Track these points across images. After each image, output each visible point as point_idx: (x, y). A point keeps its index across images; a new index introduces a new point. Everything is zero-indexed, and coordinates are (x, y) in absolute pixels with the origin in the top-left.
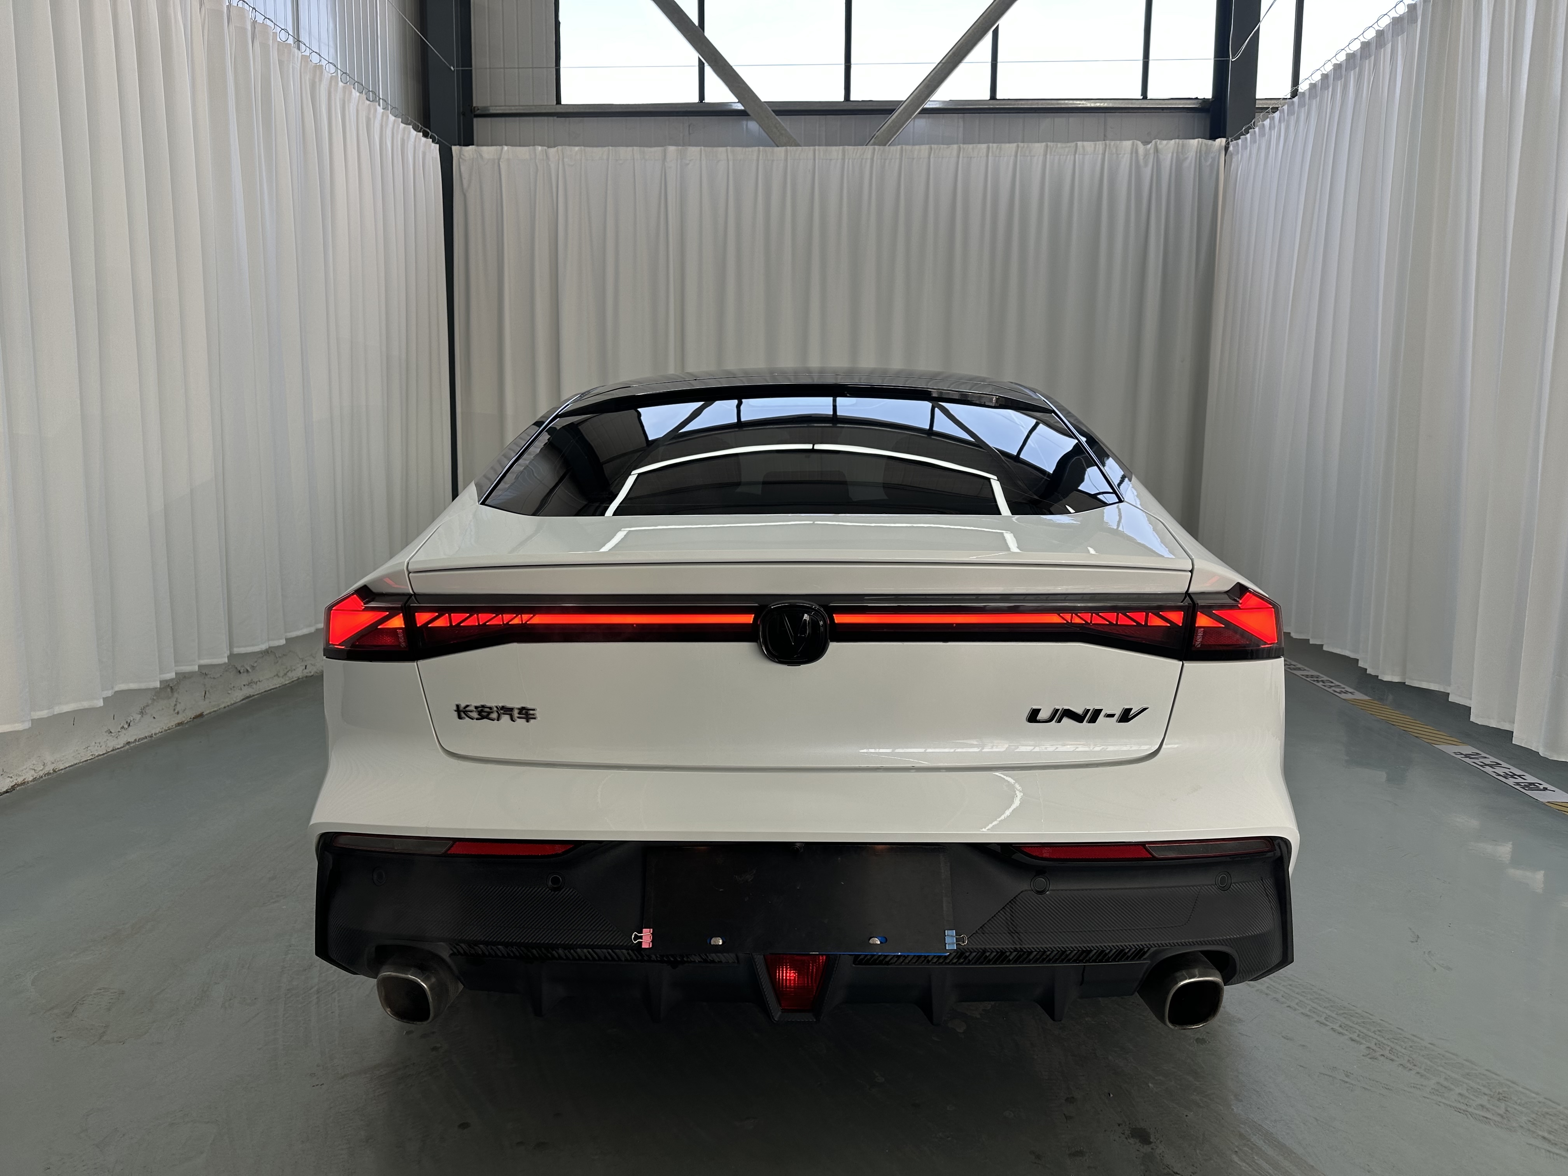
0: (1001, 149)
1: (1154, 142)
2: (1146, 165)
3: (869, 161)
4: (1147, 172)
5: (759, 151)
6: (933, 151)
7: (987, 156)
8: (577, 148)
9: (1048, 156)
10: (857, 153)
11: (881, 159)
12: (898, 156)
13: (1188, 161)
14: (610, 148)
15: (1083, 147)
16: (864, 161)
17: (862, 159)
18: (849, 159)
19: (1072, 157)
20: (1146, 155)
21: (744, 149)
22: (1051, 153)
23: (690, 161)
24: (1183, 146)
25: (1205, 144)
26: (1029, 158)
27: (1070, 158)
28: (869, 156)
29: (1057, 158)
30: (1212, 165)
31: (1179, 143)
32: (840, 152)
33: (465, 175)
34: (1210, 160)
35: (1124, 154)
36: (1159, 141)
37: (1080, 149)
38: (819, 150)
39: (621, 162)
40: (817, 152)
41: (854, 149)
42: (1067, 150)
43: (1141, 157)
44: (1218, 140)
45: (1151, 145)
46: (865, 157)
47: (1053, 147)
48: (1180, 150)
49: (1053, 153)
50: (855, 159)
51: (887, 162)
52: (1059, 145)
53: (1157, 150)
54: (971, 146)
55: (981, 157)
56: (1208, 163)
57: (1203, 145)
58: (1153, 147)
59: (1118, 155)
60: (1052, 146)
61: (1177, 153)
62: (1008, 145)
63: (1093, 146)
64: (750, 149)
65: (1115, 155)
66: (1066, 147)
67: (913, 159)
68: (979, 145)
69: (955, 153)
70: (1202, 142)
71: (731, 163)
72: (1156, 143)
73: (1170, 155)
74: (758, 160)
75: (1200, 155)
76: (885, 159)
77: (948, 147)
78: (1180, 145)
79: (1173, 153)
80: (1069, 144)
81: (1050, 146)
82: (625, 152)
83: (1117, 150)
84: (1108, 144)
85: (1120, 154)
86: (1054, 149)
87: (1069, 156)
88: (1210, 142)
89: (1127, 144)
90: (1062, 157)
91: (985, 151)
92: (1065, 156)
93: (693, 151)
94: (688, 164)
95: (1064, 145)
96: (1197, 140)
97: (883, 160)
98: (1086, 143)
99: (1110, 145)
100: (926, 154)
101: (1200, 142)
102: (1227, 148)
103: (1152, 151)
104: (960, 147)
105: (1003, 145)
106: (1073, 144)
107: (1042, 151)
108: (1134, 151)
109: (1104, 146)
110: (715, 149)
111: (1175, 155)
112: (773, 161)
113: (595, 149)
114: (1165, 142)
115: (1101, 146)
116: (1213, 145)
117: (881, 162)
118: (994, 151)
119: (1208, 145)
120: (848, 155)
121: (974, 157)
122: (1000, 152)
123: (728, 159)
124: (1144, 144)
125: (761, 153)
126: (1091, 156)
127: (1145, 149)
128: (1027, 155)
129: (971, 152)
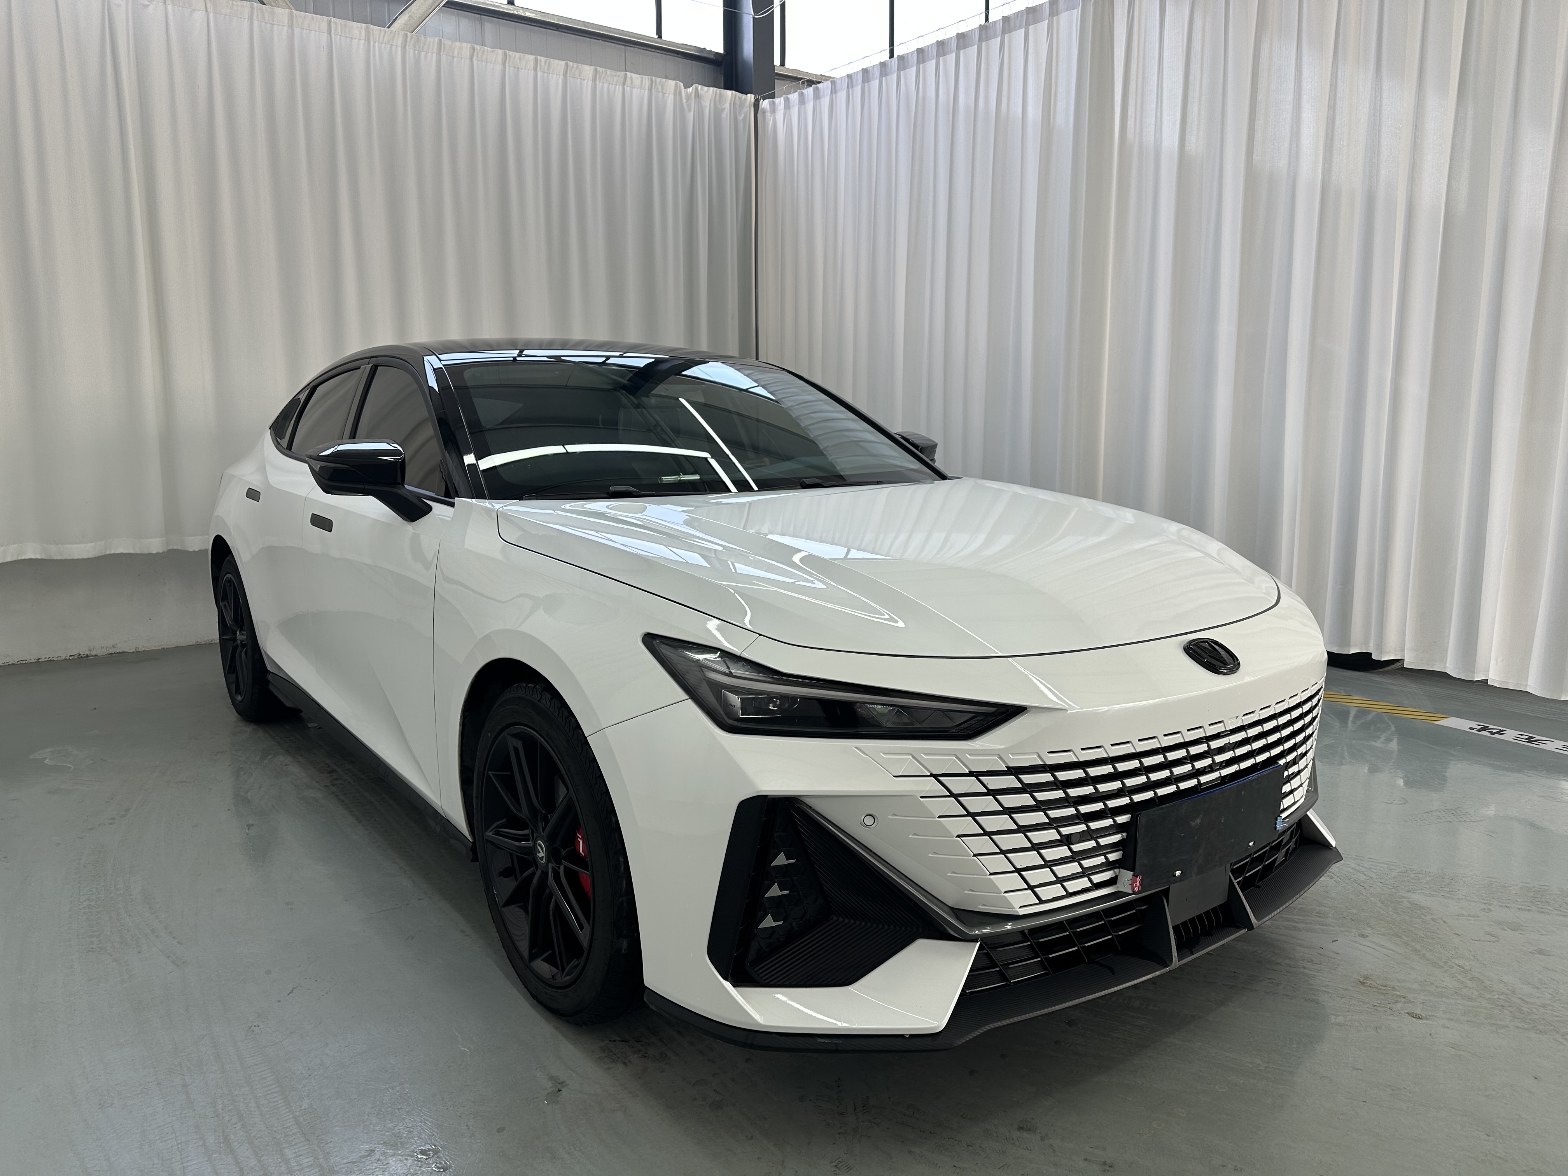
0: (549, 63)
1: (694, 86)
2: (690, 110)
3: (400, 50)
4: (690, 116)
6: (475, 53)
7: (535, 69)
9: (598, 82)
10: (384, 36)
12: (435, 49)
13: (725, 112)
15: (631, 78)
16: (394, 48)
18: (375, 42)
19: (621, 87)
20: (688, 97)
21: (231, 2)
22: (600, 79)
24: (720, 94)
25: (739, 97)
26: (578, 80)
27: (619, 89)
28: (400, 44)
29: (606, 85)
30: (744, 120)
31: (716, 92)
34: (743, 115)
35: (669, 94)
36: (700, 87)
37: (628, 81)
38: (335, 23)
40: (333, 25)
42: (616, 79)
43: (684, 101)
44: (749, 95)
45: (693, 89)
47: (602, 72)
48: (718, 100)
49: (602, 80)
50: (382, 43)
51: (423, 54)
52: (609, 71)
53: (697, 95)
54: (518, 55)
55: (528, 70)
56: (741, 118)
57: (737, 98)
58: (694, 91)
59: (664, 94)
61: (715, 101)
62: (556, 61)
63: (640, 79)
65: (661, 94)
66: (615, 76)
67: (453, 57)
68: (527, 56)
69: (500, 59)
70: (735, 96)
72: (697, 89)
73: (709, 102)
75: (736, 107)
76: (420, 52)
77: (492, 52)
78: (718, 95)
79: (711, 101)
80: (618, 73)
81: (599, 71)
83: (662, 89)
84: (654, 80)
85: (666, 94)
86: (603, 75)
87: (618, 86)
88: (744, 96)
89: (671, 83)
90: (611, 85)
91: (532, 63)
92: (613, 86)
95: (614, 73)
96: (731, 91)
97: (416, 52)
98: (634, 75)
99: (656, 81)
100: (469, 54)
101: (734, 94)
102: (756, 105)
103: (693, 95)
104: (506, 55)
105: (552, 60)
106: (622, 74)
107: (591, 76)
108: (677, 93)
109: (649, 81)
111: (712, 103)
114: (706, 88)
115: (647, 80)
116: (745, 99)
117: (414, 53)
118: (543, 64)
119: (740, 98)
120: (373, 37)
121: (522, 69)
122: (548, 69)
123: (207, 11)
124: (686, 87)
125: (255, 11)
126: (639, 91)
127: (687, 92)
128: (577, 74)
129: (518, 61)
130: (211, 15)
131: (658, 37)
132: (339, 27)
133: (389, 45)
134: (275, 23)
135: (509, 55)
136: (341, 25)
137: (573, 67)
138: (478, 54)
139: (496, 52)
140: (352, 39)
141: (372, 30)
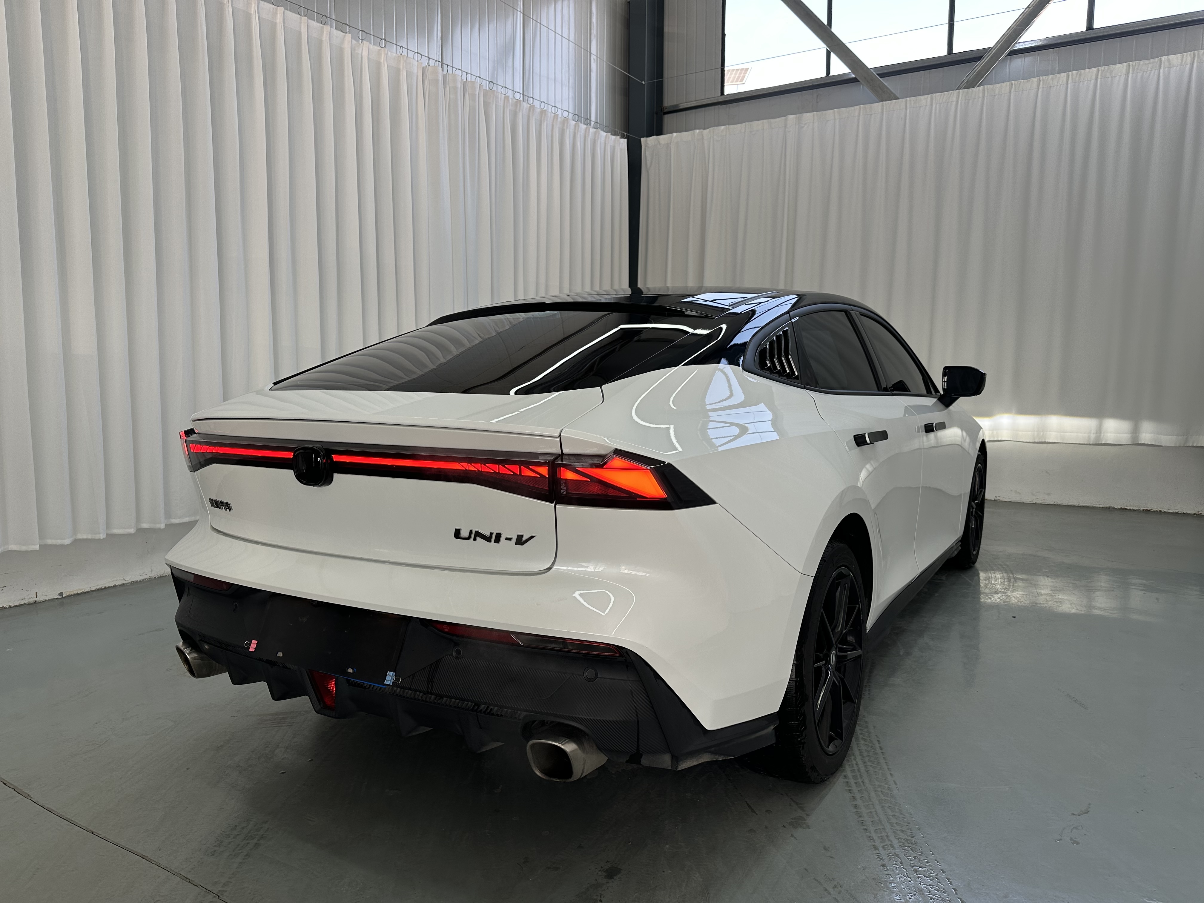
0: (1080, 75)
3: (954, 103)
5: (860, 109)
6: (1013, 87)
7: (1067, 83)
8: (723, 127)
9: (1130, 75)
11: (966, 100)
12: (981, 95)
14: (747, 123)
15: (1168, 60)
16: (949, 104)
17: (948, 102)
18: (936, 104)
19: (1156, 71)
21: (848, 109)
22: (1133, 71)
23: (805, 124)
26: (1110, 78)
29: (1139, 74)
32: (929, 99)
33: (649, 158)
38: (910, 100)
39: (754, 133)
40: (908, 103)
41: (941, 95)
42: (1150, 66)
46: (950, 101)
47: (1136, 65)
49: (1135, 71)
50: (941, 103)
51: (971, 101)
52: (1142, 62)
54: (1050, 77)
55: (1061, 85)
60: (1134, 64)
64: (852, 108)
66: (1149, 63)
68: (1059, 75)
69: (1035, 85)
71: (837, 121)
74: (859, 116)
76: (969, 100)
80: (1152, 61)
81: (1132, 65)
82: (757, 125)
86: (1136, 67)
87: (1153, 72)
90: (1145, 72)
91: (1064, 79)
92: (1148, 72)
93: (808, 116)
94: (803, 127)
95: (1147, 62)
97: (967, 101)
98: (1171, 57)
99: (1199, 54)
100: (1008, 91)
104: (1040, 80)
105: (1083, 71)
106: (1157, 60)
107: (1124, 71)
109: (1192, 56)
110: (824, 112)
112: (871, 114)
113: (736, 126)
118: (1074, 76)
120: (935, 101)
121: (1054, 86)
122: (1079, 79)
126: (1177, 67)
128: (1109, 74)
129: (1051, 82)
132: (913, 102)
134: (873, 113)
140: (920, 107)
141: (935, 96)
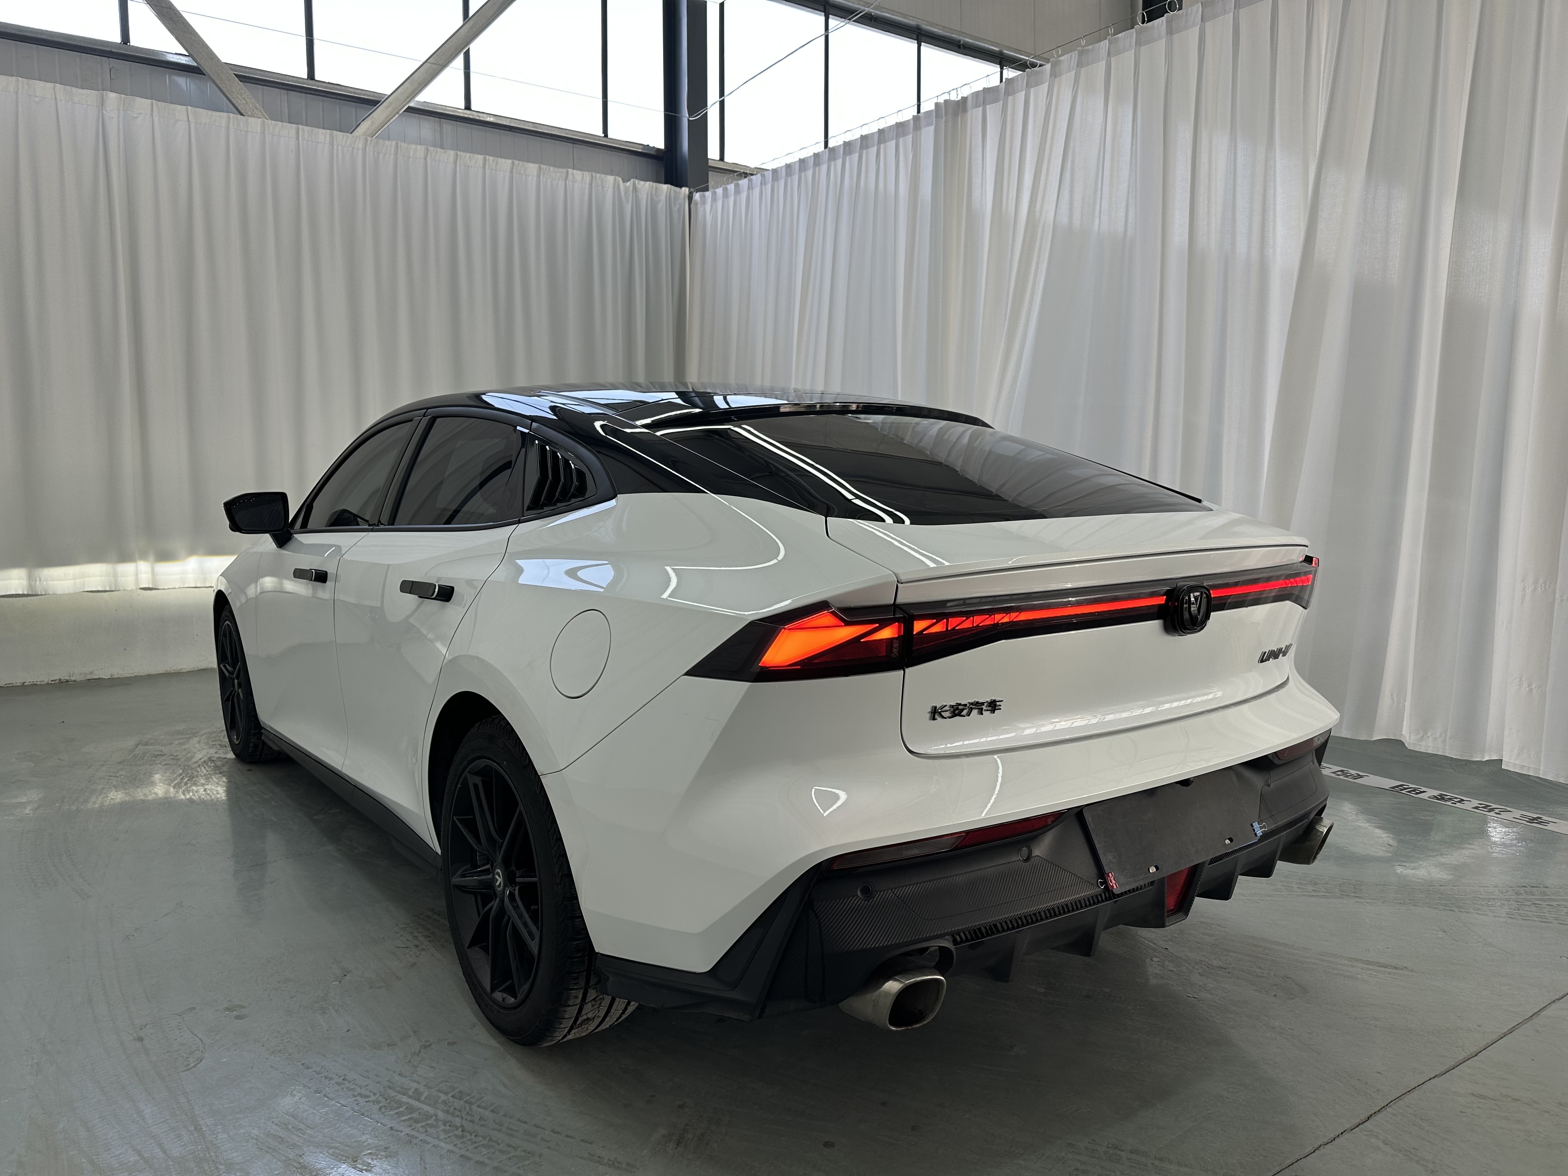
0: (497, 162)
1: (632, 180)
2: (627, 201)
4: (628, 208)
5: (228, 117)
6: (429, 153)
7: (484, 167)
9: (542, 178)
10: (346, 140)
12: (392, 151)
13: (661, 203)
15: (573, 174)
16: (355, 151)
17: (353, 148)
18: (338, 146)
19: (563, 182)
20: (626, 191)
21: (210, 112)
22: (544, 174)
23: (140, 114)
24: (656, 188)
25: (674, 190)
26: (524, 176)
27: (561, 184)
28: (360, 146)
29: (549, 181)
30: (679, 210)
31: (653, 186)
32: (328, 137)
34: (678, 206)
35: (608, 187)
36: (637, 181)
37: (570, 177)
38: (303, 130)
39: (37, 99)
40: (300, 131)
42: (558, 175)
43: (623, 194)
44: (683, 188)
45: (630, 183)
47: (546, 169)
48: (654, 193)
49: (545, 176)
50: (344, 146)
51: (381, 155)
52: (552, 169)
53: (635, 188)
54: (468, 155)
55: (478, 168)
56: (677, 208)
57: (672, 191)
58: (632, 184)
59: (603, 188)
61: (652, 194)
62: (503, 160)
63: (581, 175)
64: (218, 114)
65: (600, 188)
66: (558, 172)
67: (409, 157)
68: (476, 156)
69: (452, 159)
72: (634, 183)
73: (645, 195)
74: (228, 128)
75: (670, 201)
76: (378, 153)
77: (445, 153)
78: (654, 189)
79: (647, 194)
80: (560, 170)
81: (543, 168)
82: (43, 89)
83: (602, 183)
84: (594, 175)
85: (605, 187)
86: (547, 172)
87: (560, 181)
88: (678, 189)
89: (610, 179)
90: (554, 180)
91: (481, 163)
92: (557, 181)
93: (142, 104)
94: (137, 117)
95: (556, 170)
96: (666, 185)
97: (376, 154)
98: (575, 172)
99: (596, 176)
100: (423, 155)
101: (670, 188)
102: (690, 197)
103: (631, 189)
104: (457, 154)
105: (499, 160)
106: (565, 170)
107: (535, 172)
108: (616, 186)
109: (591, 177)
110: (172, 106)
111: (649, 196)
112: (247, 132)
114: (642, 183)
115: (588, 176)
116: (679, 192)
117: (374, 155)
118: (491, 162)
119: (675, 192)
120: (337, 141)
121: (471, 167)
122: (496, 166)
123: (189, 120)
124: (624, 181)
125: (232, 121)
126: (580, 185)
127: (626, 186)
128: (522, 172)
129: (468, 161)
130: (192, 125)
131: (604, 136)
132: (306, 132)
133: (351, 149)
134: (249, 130)
135: (460, 156)
136: (308, 130)
137: (519, 164)
138: (431, 154)
139: (448, 153)
140: (317, 143)
141: (336, 135)
